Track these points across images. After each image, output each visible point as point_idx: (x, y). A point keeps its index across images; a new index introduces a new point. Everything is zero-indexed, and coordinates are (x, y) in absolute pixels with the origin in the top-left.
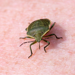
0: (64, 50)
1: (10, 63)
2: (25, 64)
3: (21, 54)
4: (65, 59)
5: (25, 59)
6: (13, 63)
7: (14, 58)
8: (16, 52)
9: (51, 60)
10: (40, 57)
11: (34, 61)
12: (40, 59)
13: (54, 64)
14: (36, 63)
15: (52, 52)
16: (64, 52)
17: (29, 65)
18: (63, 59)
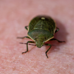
0: (68, 56)
1: (6, 68)
2: (24, 70)
3: (19, 59)
4: (70, 66)
5: (24, 64)
6: (11, 68)
7: (12, 63)
8: (13, 56)
9: (54, 67)
10: (41, 63)
11: (35, 67)
12: (41, 66)
13: (57, 72)
14: (37, 70)
15: (55, 58)
16: (68, 59)
17: (28, 72)
18: (67, 66)
